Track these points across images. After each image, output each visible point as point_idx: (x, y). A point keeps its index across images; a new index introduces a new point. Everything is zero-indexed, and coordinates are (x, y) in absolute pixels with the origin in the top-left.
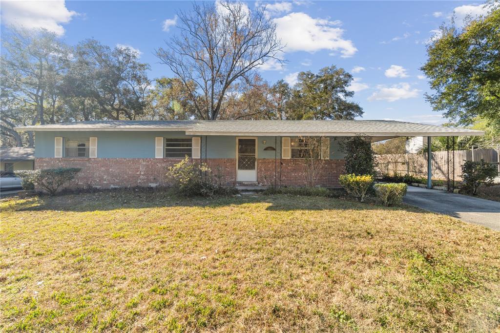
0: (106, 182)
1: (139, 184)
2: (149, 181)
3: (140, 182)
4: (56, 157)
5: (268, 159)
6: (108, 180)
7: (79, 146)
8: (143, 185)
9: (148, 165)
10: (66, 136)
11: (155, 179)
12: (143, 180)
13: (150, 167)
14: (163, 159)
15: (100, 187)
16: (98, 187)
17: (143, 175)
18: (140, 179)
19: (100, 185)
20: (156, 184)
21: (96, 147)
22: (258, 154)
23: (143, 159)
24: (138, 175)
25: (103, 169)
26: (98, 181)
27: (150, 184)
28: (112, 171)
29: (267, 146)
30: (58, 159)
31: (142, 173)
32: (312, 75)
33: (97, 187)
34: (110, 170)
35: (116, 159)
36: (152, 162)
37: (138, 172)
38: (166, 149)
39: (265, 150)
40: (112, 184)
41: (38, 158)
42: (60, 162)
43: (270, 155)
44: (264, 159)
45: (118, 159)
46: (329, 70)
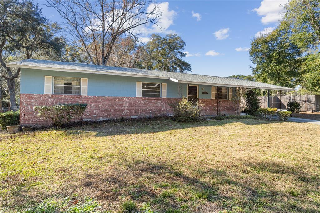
0: (95, 116)
1: (123, 117)
2: (131, 114)
3: (124, 115)
4: (45, 93)
5: (204, 99)
6: (98, 114)
7: (65, 84)
8: (127, 117)
9: (130, 102)
10: (56, 74)
11: (136, 112)
12: (127, 113)
13: (132, 104)
14: (142, 98)
15: (91, 119)
16: (89, 120)
17: (127, 109)
18: (125, 113)
19: (90, 118)
20: (137, 116)
21: (87, 87)
22: (199, 95)
23: (127, 97)
24: (123, 109)
25: (93, 105)
26: (88, 114)
27: (132, 116)
28: (101, 106)
29: (204, 91)
30: (48, 96)
31: (126, 108)
32: (161, 38)
33: (87, 119)
34: (100, 105)
35: (105, 97)
36: (133, 100)
37: (122, 107)
38: (143, 90)
39: (203, 93)
40: (101, 117)
41: (24, 94)
42: (50, 98)
43: (205, 97)
44: (202, 99)
45: (106, 97)
46: (172, 36)
